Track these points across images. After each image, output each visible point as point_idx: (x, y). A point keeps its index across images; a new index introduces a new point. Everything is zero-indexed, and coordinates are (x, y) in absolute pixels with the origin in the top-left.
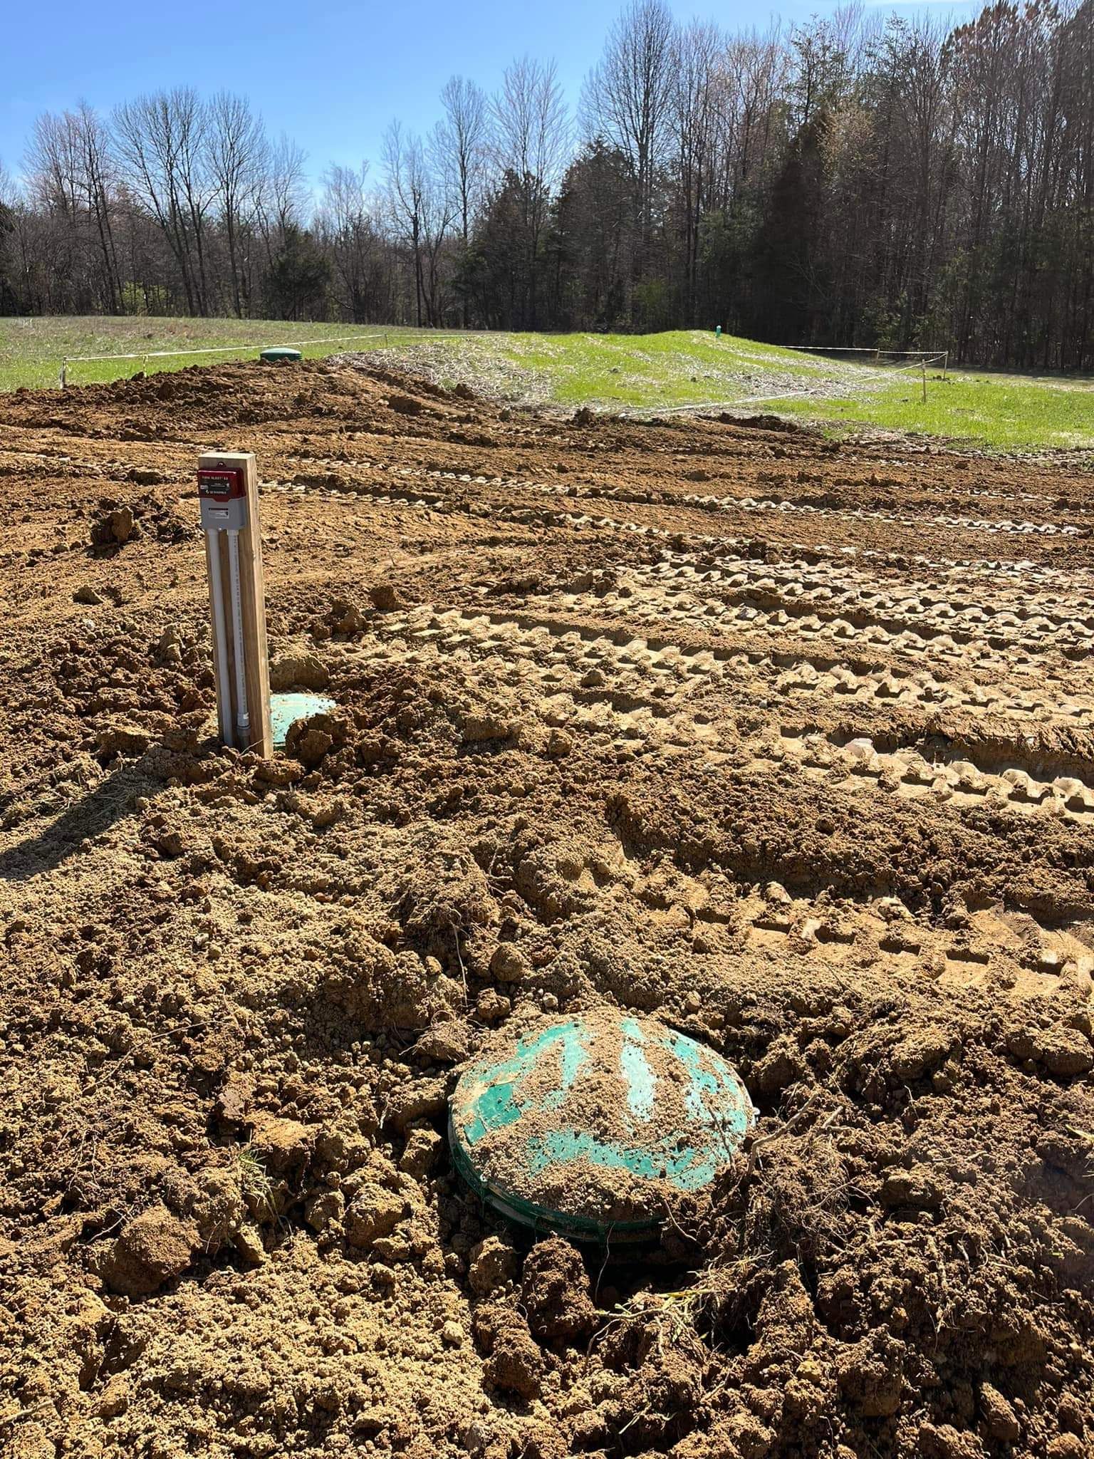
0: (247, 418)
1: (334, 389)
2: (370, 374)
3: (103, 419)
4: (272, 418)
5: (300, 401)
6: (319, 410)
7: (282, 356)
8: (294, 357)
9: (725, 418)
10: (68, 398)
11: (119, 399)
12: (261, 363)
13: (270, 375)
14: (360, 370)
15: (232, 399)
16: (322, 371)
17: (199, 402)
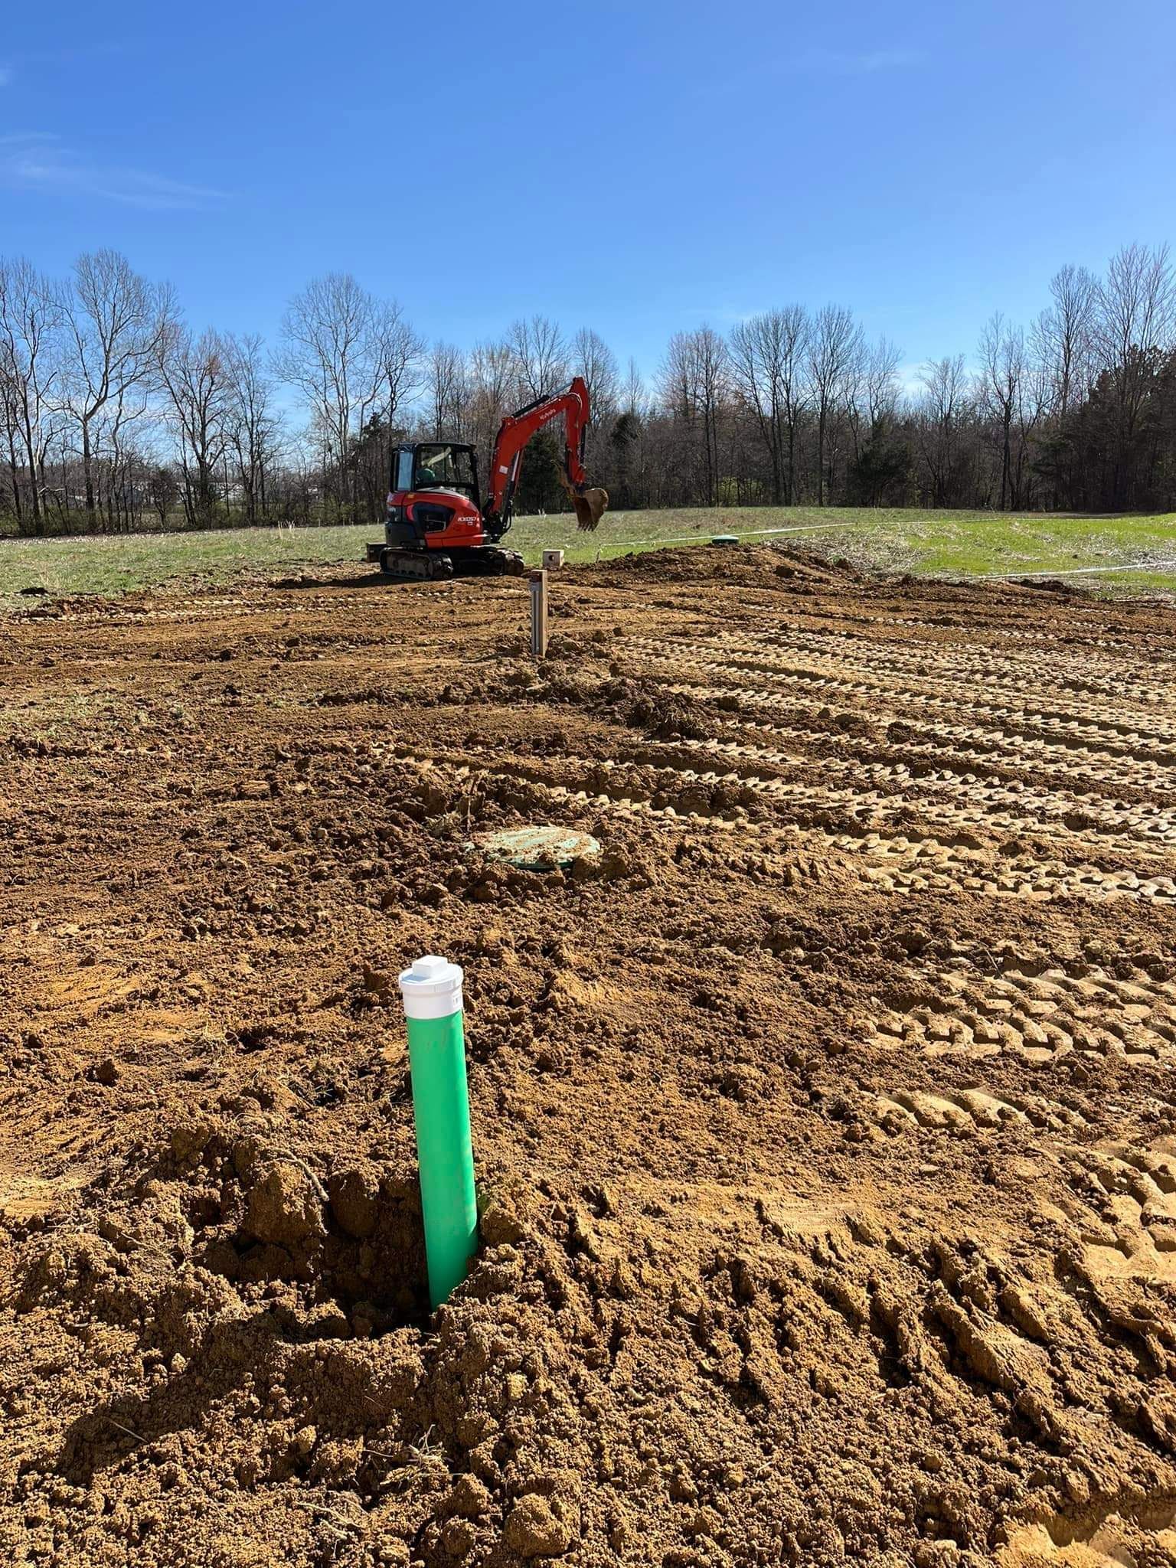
0: (676, 578)
1: (748, 562)
2: (781, 552)
3: (596, 578)
4: (693, 579)
5: (718, 568)
6: (724, 575)
7: (724, 541)
8: (731, 542)
9: (1026, 583)
10: (587, 568)
11: (612, 567)
12: (709, 545)
13: (709, 553)
14: (776, 550)
15: (673, 567)
16: (746, 551)
17: (653, 569)
